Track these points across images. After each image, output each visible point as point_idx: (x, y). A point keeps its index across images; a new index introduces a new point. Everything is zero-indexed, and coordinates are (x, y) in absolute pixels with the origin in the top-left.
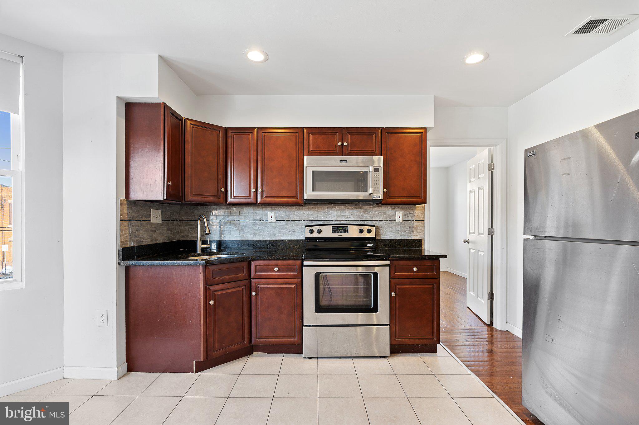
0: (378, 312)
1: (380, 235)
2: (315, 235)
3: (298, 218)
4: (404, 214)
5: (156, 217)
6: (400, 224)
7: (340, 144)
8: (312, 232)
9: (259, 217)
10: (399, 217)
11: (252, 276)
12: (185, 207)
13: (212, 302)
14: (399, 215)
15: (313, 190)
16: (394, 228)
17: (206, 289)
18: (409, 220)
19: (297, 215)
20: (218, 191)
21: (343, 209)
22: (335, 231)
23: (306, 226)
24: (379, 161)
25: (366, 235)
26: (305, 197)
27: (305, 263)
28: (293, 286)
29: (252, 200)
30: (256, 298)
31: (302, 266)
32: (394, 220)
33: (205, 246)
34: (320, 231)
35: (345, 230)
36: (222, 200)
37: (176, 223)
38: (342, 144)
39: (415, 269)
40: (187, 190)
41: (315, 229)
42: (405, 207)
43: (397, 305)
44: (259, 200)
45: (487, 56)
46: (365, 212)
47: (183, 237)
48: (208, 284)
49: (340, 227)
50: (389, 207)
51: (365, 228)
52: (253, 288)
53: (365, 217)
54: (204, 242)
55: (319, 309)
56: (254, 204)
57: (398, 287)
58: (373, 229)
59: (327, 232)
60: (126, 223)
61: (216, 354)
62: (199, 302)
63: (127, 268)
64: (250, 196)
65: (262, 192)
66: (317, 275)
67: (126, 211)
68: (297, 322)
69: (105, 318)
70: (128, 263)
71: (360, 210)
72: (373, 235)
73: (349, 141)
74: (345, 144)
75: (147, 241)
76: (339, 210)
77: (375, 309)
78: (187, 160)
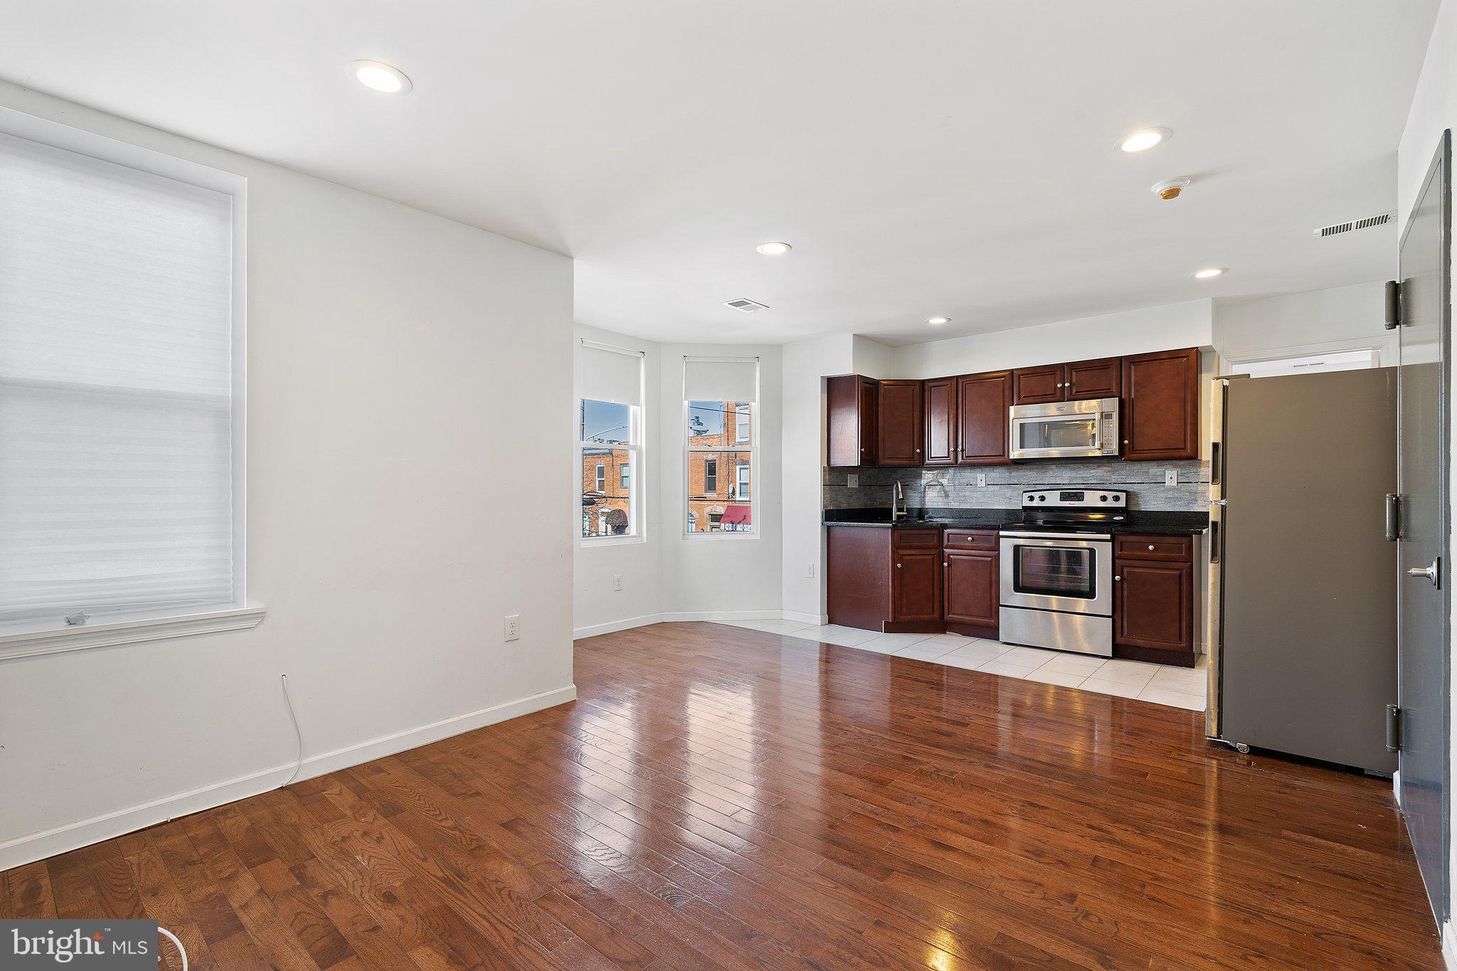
0: (1096, 599)
1: (1138, 504)
2: (1036, 503)
3: (1016, 482)
4: (1179, 473)
5: (853, 482)
6: (1172, 489)
7: (1059, 386)
8: (1032, 499)
9: (966, 481)
10: (1171, 478)
11: (944, 545)
12: (884, 470)
13: (899, 565)
14: (1171, 476)
15: (1022, 446)
16: (1162, 495)
17: (893, 552)
18: (1190, 483)
19: (1014, 477)
20: (913, 452)
21: (1079, 469)
22: (1064, 497)
23: (1024, 492)
24: (1112, 405)
25: (1110, 503)
26: (1011, 457)
27: (1002, 533)
28: (989, 559)
29: (952, 460)
30: (948, 570)
31: (999, 537)
32: (1163, 483)
33: (901, 513)
34: (1042, 498)
35: (1080, 497)
36: (917, 462)
37: (873, 488)
38: (1064, 386)
39: (1151, 547)
40: (880, 453)
41: (1037, 495)
42: (1182, 463)
43: (1125, 593)
44: (960, 460)
45: (1225, 270)
46: (1113, 472)
47: (881, 504)
48: (896, 548)
49: (1072, 493)
50: (1154, 463)
51: (1110, 495)
52: (946, 559)
53: (1114, 478)
54: (900, 510)
55: (1018, 588)
56: (955, 465)
57: (1125, 570)
58: (1123, 496)
59: (1053, 500)
60: (827, 488)
61: (904, 618)
62: (888, 564)
63: (829, 528)
64: (948, 457)
65: (962, 450)
66: (1017, 548)
67: (827, 477)
68: (994, 601)
69: (812, 571)
70: (829, 523)
71: (1106, 468)
72: (1122, 504)
73: (1074, 380)
74: (1067, 385)
75: (844, 506)
76: (1074, 469)
77: (1090, 594)
78: (881, 424)
